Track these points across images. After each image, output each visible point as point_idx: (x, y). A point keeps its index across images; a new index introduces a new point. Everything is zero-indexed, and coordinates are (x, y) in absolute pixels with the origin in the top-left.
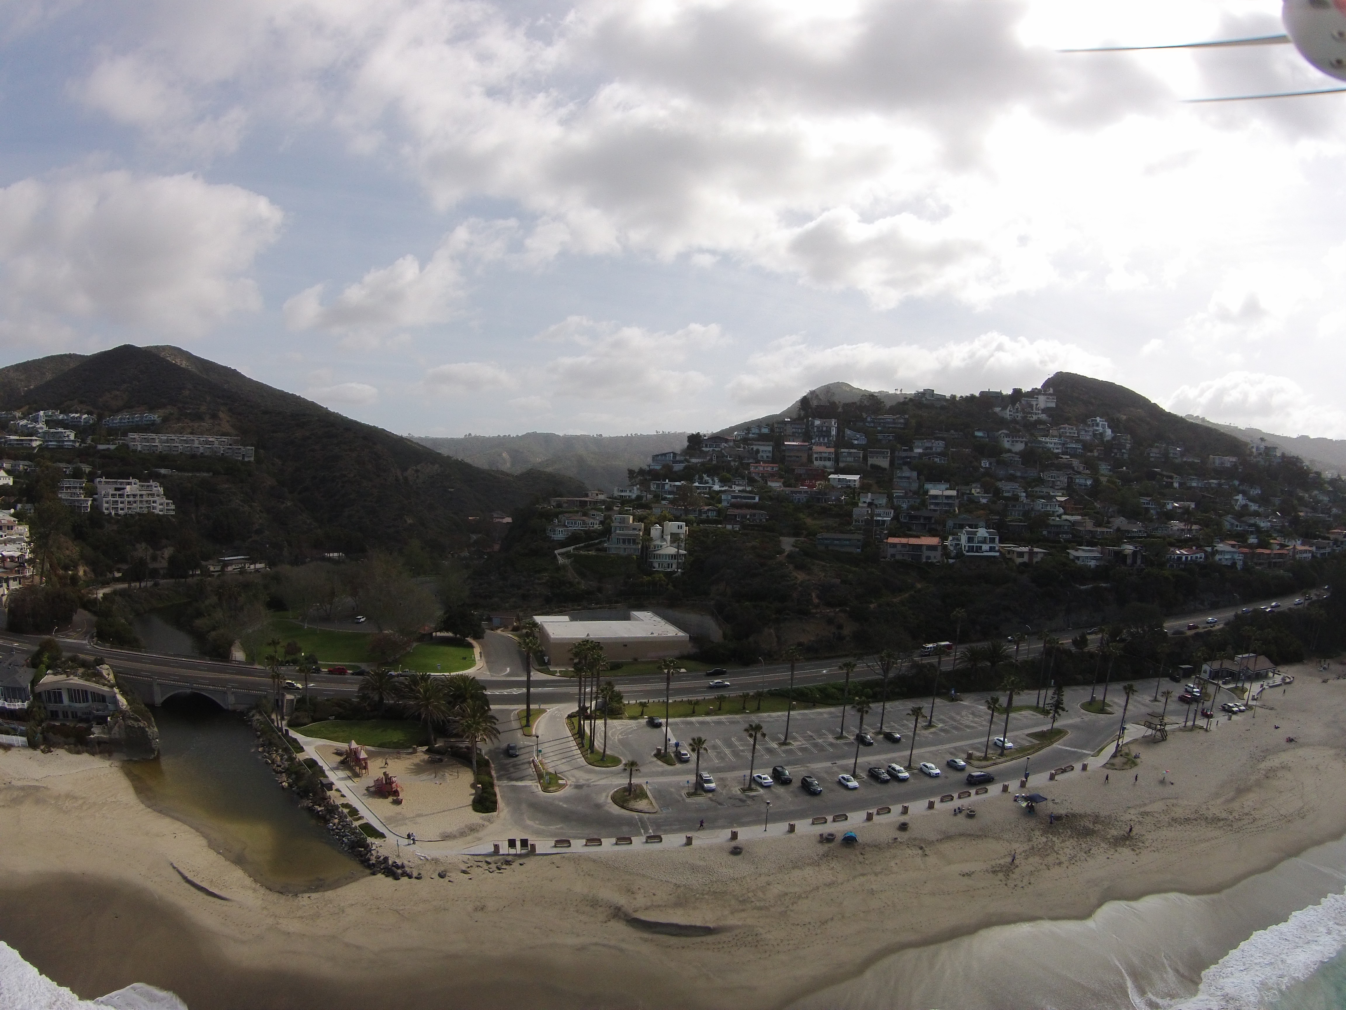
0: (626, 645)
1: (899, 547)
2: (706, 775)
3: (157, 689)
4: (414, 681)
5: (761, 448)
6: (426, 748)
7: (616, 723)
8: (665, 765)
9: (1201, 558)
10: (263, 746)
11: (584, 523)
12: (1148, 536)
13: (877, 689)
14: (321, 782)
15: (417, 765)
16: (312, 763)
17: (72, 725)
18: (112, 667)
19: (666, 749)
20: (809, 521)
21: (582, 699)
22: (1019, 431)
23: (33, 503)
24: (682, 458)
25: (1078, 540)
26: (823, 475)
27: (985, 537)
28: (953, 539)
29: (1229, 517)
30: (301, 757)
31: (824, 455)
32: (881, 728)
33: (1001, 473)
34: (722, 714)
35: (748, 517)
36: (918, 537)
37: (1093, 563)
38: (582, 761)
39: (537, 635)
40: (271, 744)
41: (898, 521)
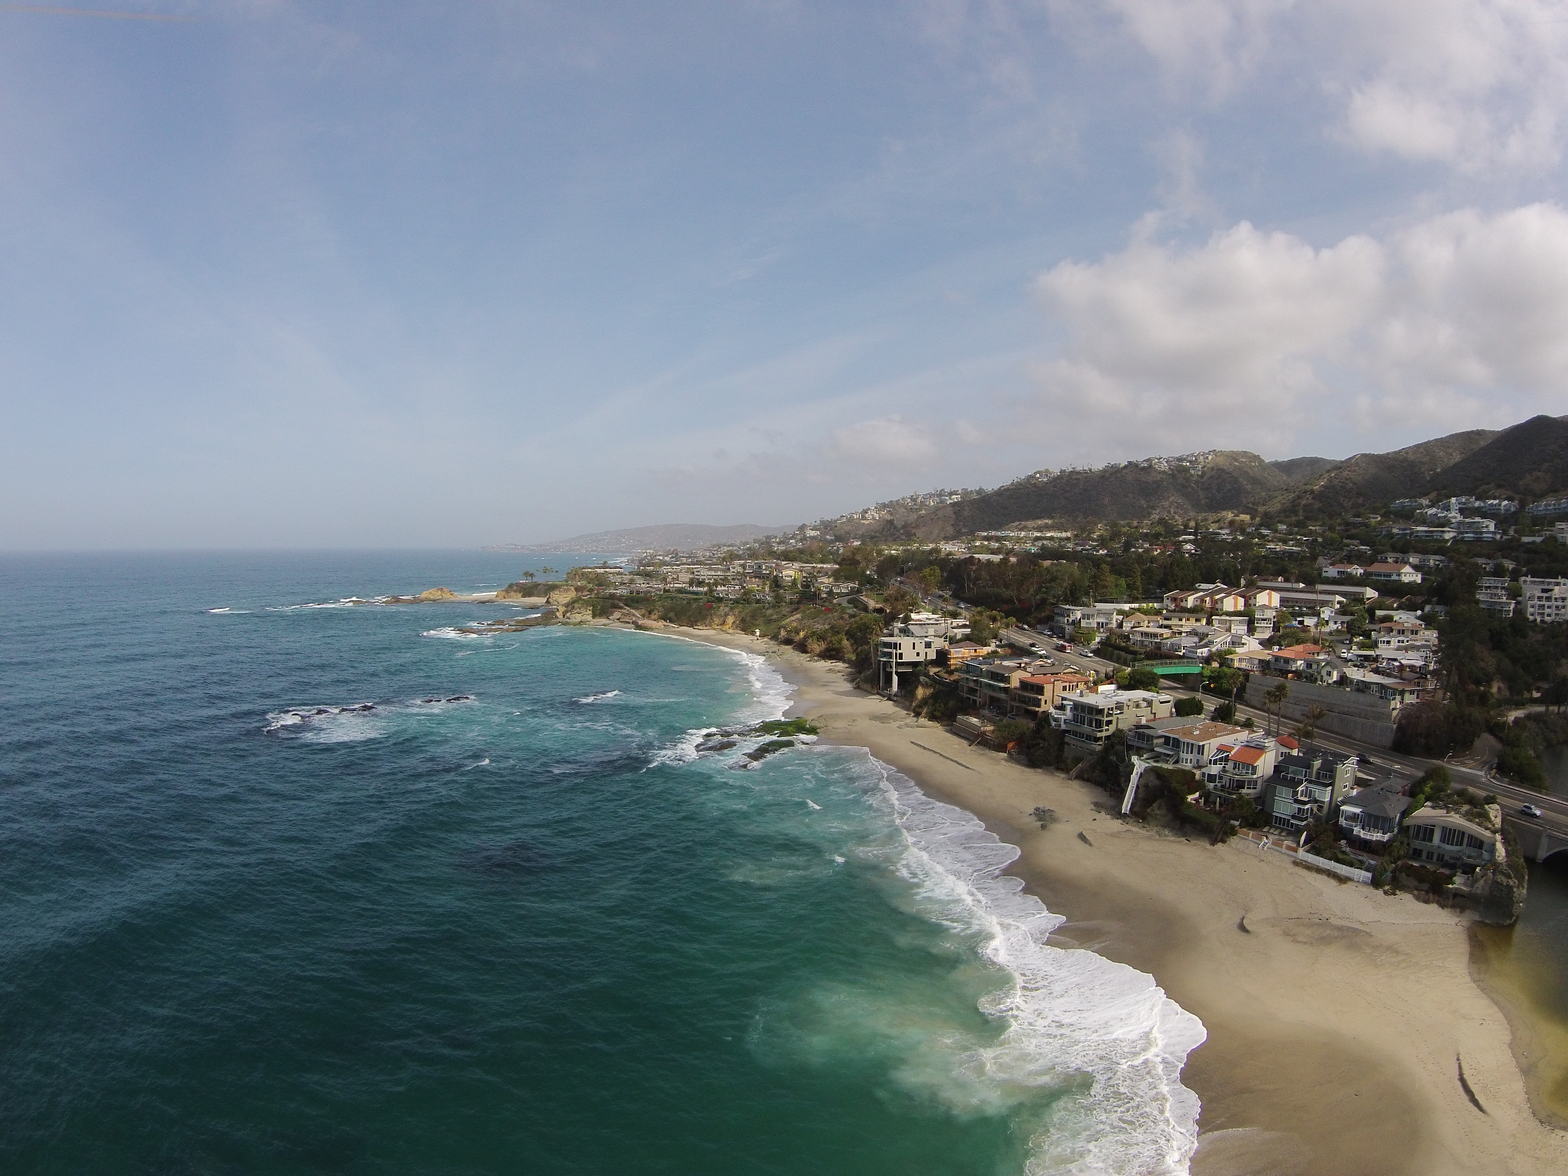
3: (1544, 841)
17: (1433, 869)
18: (1503, 807)
23: (1445, 604)
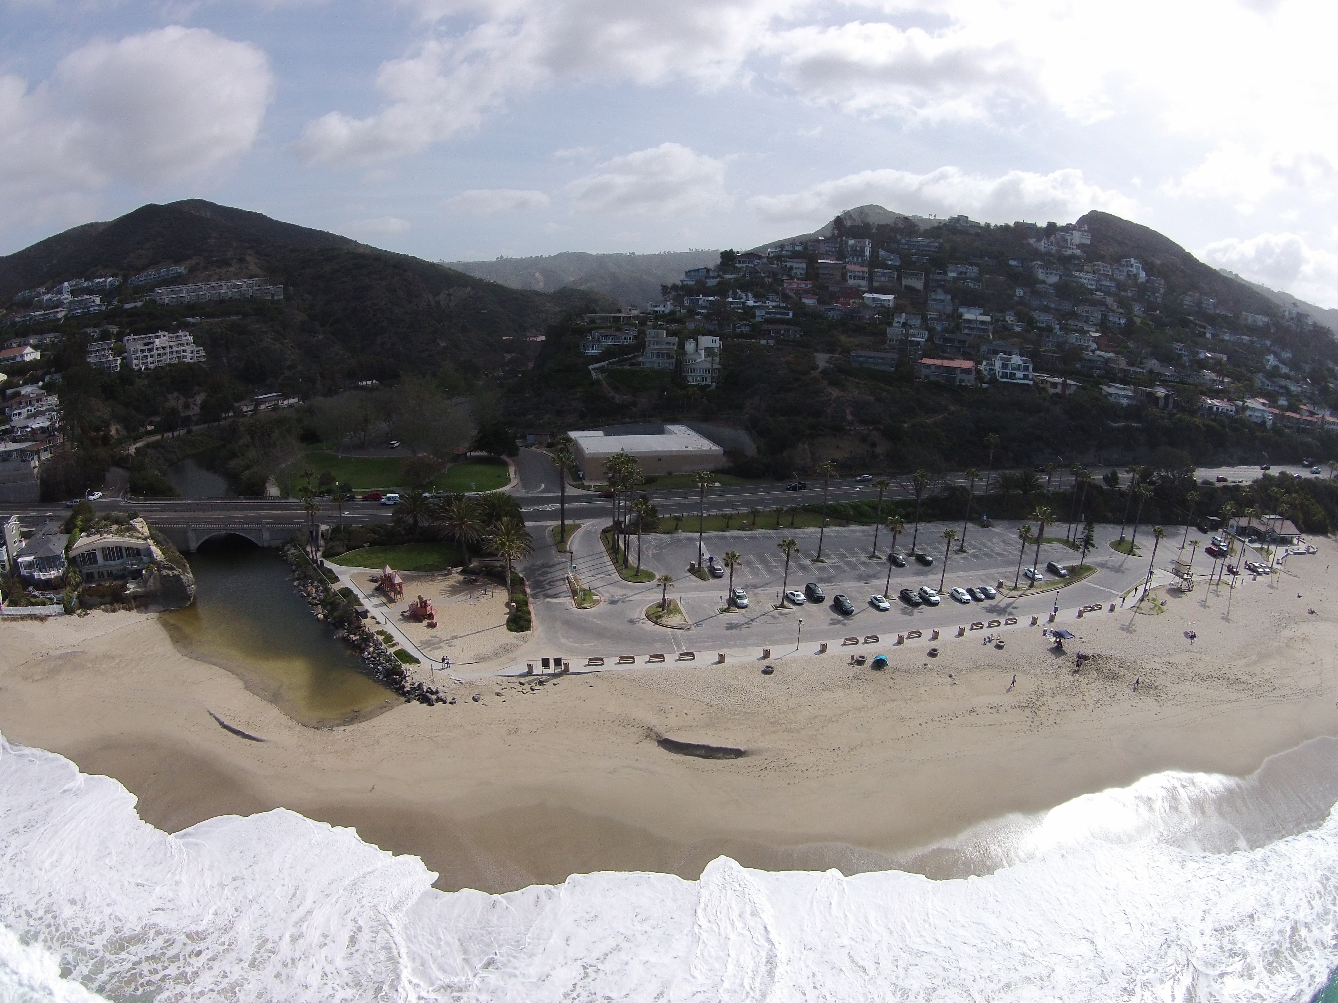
0: (659, 459)
1: (933, 368)
2: (739, 591)
3: (191, 535)
4: (449, 501)
5: (795, 265)
6: (461, 568)
7: (650, 537)
8: (699, 580)
9: (1232, 411)
10: (298, 579)
11: (618, 338)
12: (1181, 382)
13: (910, 509)
14: (356, 611)
15: (453, 586)
16: (347, 592)
17: (107, 585)
18: (146, 519)
19: (700, 563)
20: (843, 338)
21: (617, 513)
22: (1054, 264)
23: (61, 371)
24: (716, 274)
25: (1111, 377)
26: (857, 293)
27: (1019, 365)
28: (987, 364)
29: (1260, 375)
30: (336, 587)
31: (857, 274)
32: (913, 549)
33: (1035, 303)
34: (756, 529)
35: (782, 332)
36: (952, 359)
37: (1125, 401)
38: (616, 576)
39: (571, 450)
40: (306, 577)
41: (933, 342)
